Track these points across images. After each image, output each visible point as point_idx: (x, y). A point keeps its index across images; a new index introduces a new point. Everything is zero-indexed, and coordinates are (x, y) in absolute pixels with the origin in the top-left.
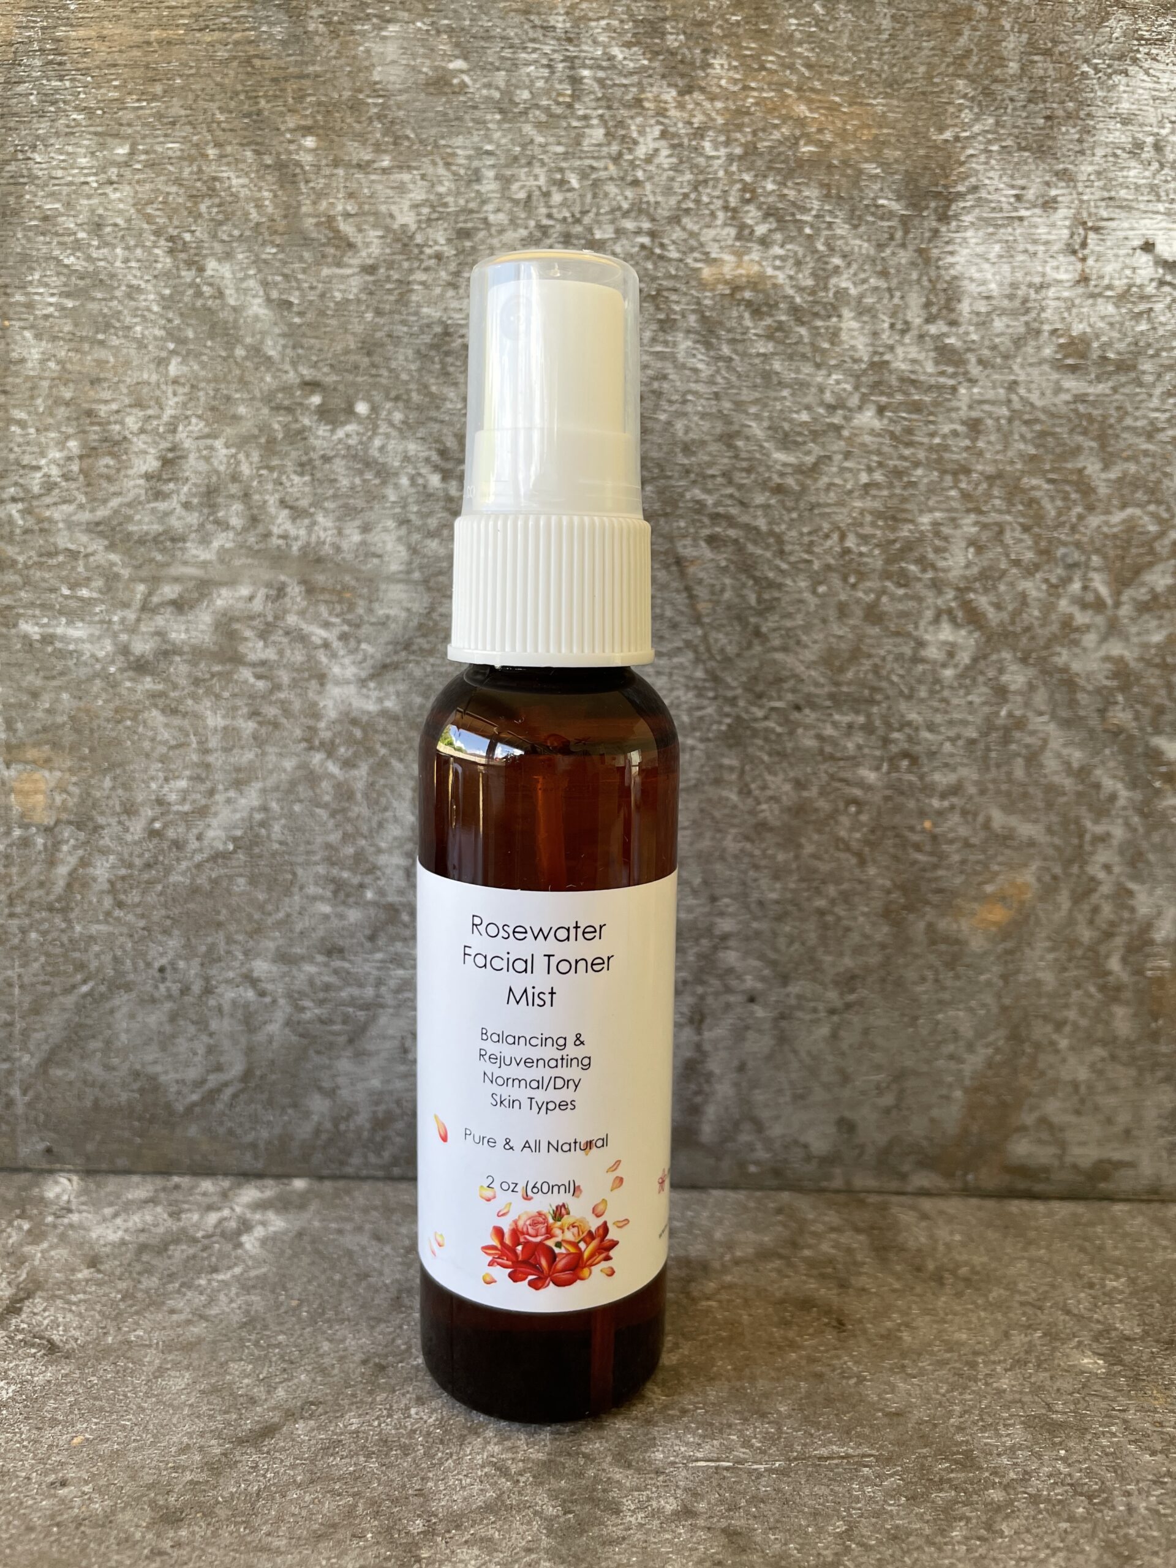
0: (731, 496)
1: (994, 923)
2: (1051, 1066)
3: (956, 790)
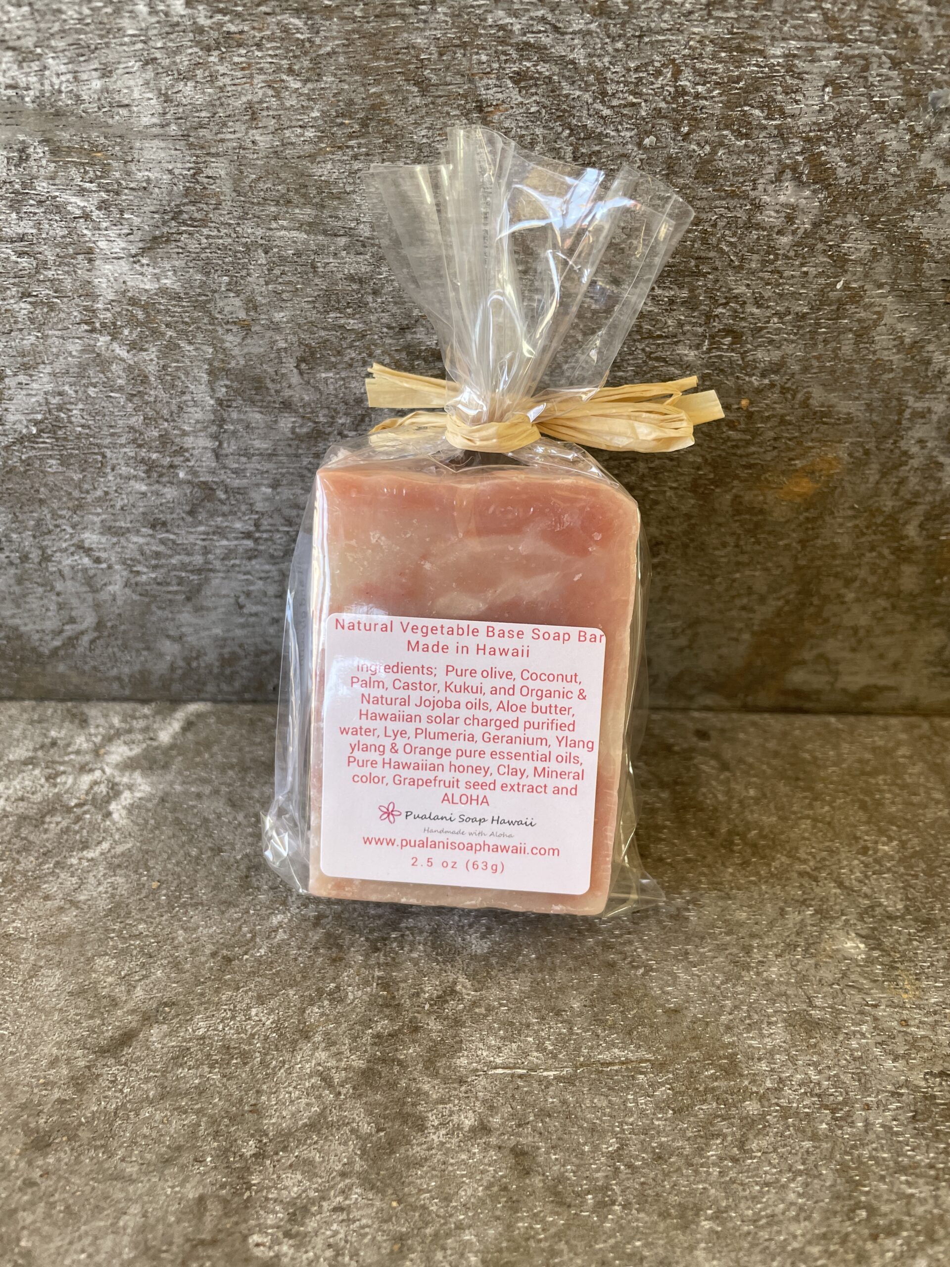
0: (543, 19)
1: (799, 496)
2: (835, 615)
3: (777, 368)
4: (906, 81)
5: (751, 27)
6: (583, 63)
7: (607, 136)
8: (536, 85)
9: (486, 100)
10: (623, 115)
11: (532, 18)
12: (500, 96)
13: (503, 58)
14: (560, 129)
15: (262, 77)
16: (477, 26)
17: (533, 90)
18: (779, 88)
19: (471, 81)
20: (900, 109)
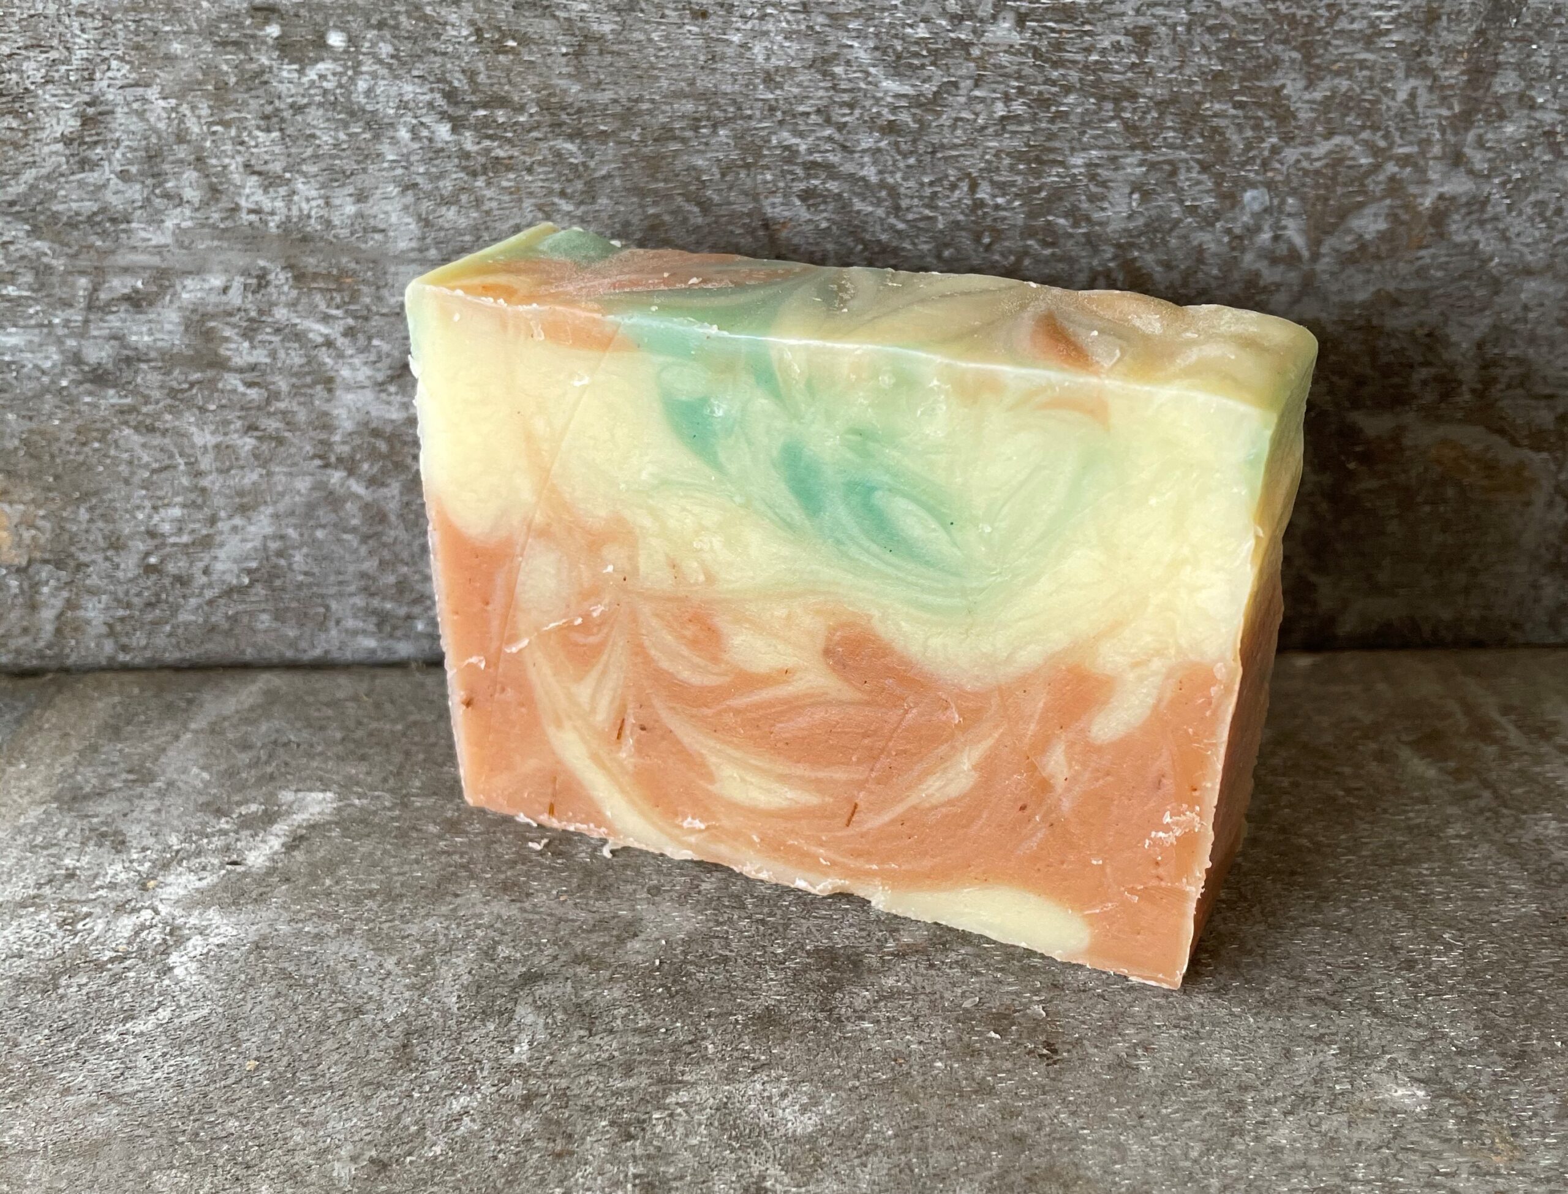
4: (1218, 185)
5: (1049, 139)
6: (874, 179)
7: (903, 249)
8: (825, 202)
9: (773, 218)
10: (920, 229)
11: (818, 139)
12: (786, 214)
13: (789, 177)
14: (852, 244)
15: (533, 201)
16: (761, 147)
17: (822, 207)
18: (1083, 197)
19: (756, 198)
20: (1215, 212)
